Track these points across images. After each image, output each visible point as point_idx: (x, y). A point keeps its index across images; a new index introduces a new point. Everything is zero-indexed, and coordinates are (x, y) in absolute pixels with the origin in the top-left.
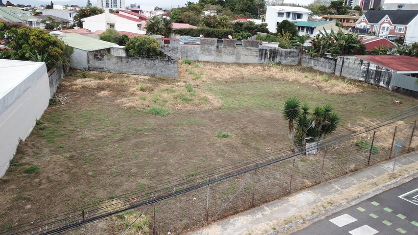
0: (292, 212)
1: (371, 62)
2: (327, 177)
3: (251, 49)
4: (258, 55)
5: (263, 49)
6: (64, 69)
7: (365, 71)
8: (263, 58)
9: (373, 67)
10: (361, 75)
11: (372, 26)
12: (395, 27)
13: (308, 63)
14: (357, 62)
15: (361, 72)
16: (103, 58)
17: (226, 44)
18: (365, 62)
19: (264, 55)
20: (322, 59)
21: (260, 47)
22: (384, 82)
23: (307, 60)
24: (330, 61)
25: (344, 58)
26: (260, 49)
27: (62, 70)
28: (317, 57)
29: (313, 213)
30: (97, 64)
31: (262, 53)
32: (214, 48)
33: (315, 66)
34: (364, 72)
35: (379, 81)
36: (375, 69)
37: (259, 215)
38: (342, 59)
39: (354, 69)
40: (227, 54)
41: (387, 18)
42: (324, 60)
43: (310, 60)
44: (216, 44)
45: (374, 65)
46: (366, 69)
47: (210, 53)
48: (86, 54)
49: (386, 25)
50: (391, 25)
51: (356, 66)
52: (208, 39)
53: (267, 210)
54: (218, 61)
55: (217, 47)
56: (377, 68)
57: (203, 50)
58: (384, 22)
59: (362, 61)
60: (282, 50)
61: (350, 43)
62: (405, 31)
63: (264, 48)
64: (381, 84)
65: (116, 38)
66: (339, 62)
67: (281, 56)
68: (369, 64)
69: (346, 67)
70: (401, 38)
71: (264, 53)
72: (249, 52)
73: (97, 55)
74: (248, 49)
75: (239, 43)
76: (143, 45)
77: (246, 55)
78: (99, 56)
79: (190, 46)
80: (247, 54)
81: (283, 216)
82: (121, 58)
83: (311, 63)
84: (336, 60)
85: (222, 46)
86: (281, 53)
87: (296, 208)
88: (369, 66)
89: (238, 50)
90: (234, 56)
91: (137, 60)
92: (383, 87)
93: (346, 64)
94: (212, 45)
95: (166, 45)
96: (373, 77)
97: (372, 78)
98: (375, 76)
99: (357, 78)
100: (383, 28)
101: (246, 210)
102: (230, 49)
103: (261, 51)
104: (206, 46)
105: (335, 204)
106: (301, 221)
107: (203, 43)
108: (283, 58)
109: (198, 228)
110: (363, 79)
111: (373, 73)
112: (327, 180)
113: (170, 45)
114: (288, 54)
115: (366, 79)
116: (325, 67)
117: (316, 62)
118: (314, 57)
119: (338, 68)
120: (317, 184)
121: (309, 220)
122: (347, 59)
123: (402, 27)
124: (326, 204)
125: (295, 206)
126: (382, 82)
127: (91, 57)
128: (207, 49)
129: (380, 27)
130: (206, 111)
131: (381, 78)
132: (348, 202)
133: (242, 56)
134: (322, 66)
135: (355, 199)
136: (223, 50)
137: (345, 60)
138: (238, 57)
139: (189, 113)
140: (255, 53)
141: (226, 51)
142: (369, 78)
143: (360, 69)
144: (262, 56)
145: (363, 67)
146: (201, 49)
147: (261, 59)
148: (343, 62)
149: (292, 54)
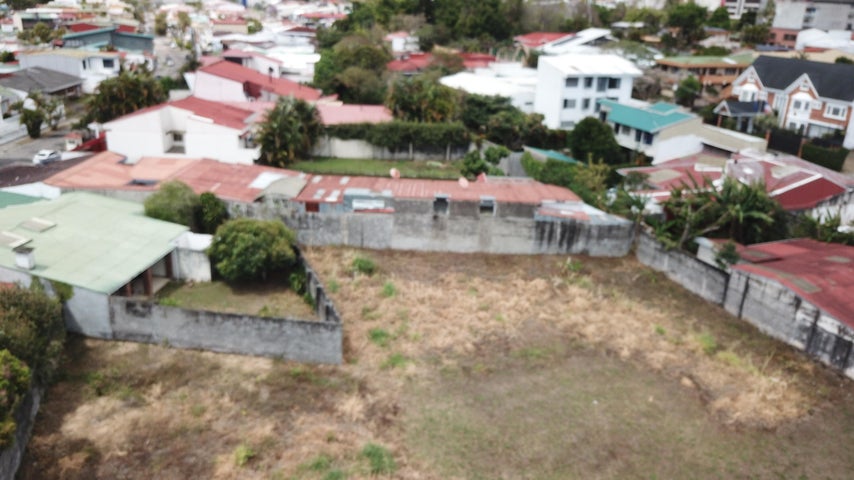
1: (821, 309)
3: (515, 223)
4: (533, 234)
5: (544, 223)
7: (806, 328)
8: (545, 242)
9: (829, 325)
10: (795, 332)
11: (771, 95)
12: (824, 104)
13: (654, 258)
14: (786, 299)
15: (796, 325)
16: (150, 312)
17: (455, 210)
18: (806, 305)
19: (546, 235)
20: (690, 262)
21: (538, 217)
23: (651, 251)
24: (711, 272)
25: (748, 278)
26: (538, 222)
28: (677, 251)
30: (135, 325)
31: (543, 230)
32: (426, 219)
33: (673, 271)
34: (803, 329)
35: (847, 365)
36: (835, 331)
38: (744, 279)
39: (775, 312)
40: (458, 233)
41: (806, 81)
43: (658, 255)
44: (432, 210)
45: (831, 321)
46: (808, 324)
47: (417, 231)
49: (803, 97)
50: (814, 97)
51: (782, 306)
54: (437, 249)
55: (435, 218)
56: (841, 330)
57: (401, 224)
58: (797, 90)
59: (798, 300)
60: (592, 222)
62: (848, 117)
63: (549, 219)
65: (187, 207)
66: (737, 283)
67: (589, 237)
68: (817, 316)
69: (755, 301)
70: (838, 132)
71: (547, 230)
72: (512, 228)
74: (508, 222)
76: (253, 253)
77: (503, 236)
79: (369, 217)
80: (506, 232)
83: (661, 262)
84: (727, 277)
85: (445, 215)
86: (589, 231)
88: (817, 318)
89: (485, 222)
90: (476, 238)
93: (754, 293)
94: (422, 213)
95: (310, 214)
96: (829, 348)
97: (824, 351)
98: (835, 349)
99: (783, 337)
100: (798, 104)
102: (466, 222)
103: (541, 226)
104: (409, 216)
107: (400, 208)
108: (593, 241)
110: (799, 345)
111: (828, 339)
113: (320, 214)
114: (605, 233)
115: (809, 346)
116: (700, 283)
117: (675, 264)
118: (670, 250)
119: (734, 297)
122: (759, 282)
123: (841, 105)
128: (411, 223)
129: (790, 100)
133: (494, 239)
134: (690, 278)
137: (753, 284)
138: (484, 241)
140: (525, 231)
141: (457, 227)
142: (817, 348)
143: (794, 319)
144: (541, 238)
145: (800, 315)
146: (396, 222)
147: (541, 244)
148: (747, 287)
149: (614, 232)
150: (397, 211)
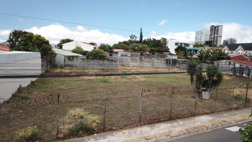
0: (198, 124)
1: (236, 63)
2: (219, 110)
4: (165, 63)
5: (168, 59)
6: (50, 63)
7: (233, 69)
9: (237, 65)
11: (232, 52)
14: (227, 63)
16: (73, 59)
17: (146, 56)
18: (232, 63)
19: (168, 63)
21: (166, 58)
22: (246, 74)
24: (210, 64)
25: (218, 62)
26: (166, 59)
27: (49, 63)
28: (201, 63)
29: (213, 125)
30: (70, 63)
31: (168, 62)
32: (138, 58)
35: (243, 73)
36: (239, 66)
37: (175, 124)
38: (217, 63)
39: (225, 68)
40: (146, 62)
42: (206, 64)
44: (140, 56)
45: (238, 64)
46: (233, 67)
47: (136, 61)
48: (63, 57)
49: (240, 51)
51: (227, 66)
52: (135, 53)
53: (181, 122)
54: (141, 66)
55: (140, 58)
56: (240, 65)
57: (132, 59)
59: (230, 63)
60: (180, 60)
61: (221, 55)
64: (244, 75)
65: (82, 52)
68: (235, 64)
69: (220, 67)
71: (169, 61)
72: (160, 61)
73: (70, 58)
74: (159, 59)
75: (153, 56)
76: (98, 54)
78: (71, 58)
79: (124, 57)
80: (158, 62)
81: (192, 126)
82: (84, 59)
84: (213, 64)
85: (143, 57)
86: (179, 62)
87: (200, 123)
88: (235, 65)
89: (153, 59)
90: (151, 63)
91: (94, 60)
92: (246, 77)
93: (220, 65)
94: (137, 57)
95: (110, 57)
97: (237, 72)
98: (240, 71)
99: (228, 73)
101: (166, 121)
102: (148, 59)
103: (167, 60)
104: (134, 58)
105: (228, 122)
106: (205, 128)
107: (132, 56)
108: (180, 65)
109: (134, 127)
110: (232, 74)
111: (238, 69)
112: (218, 111)
113: (112, 57)
114: (183, 62)
115: (234, 73)
118: (199, 63)
120: (212, 113)
121: (211, 128)
122: (221, 62)
123: (251, 52)
124: (221, 122)
125: (200, 122)
126: (245, 74)
127: (66, 59)
129: (237, 53)
130: (135, 82)
131: (244, 72)
132: (236, 122)
133: (155, 63)
135: (240, 121)
136: (144, 59)
138: (153, 64)
139: (125, 82)
140: (163, 62)
141: (146, 60)
142: (236, 72)
143: (230, 68)
144: (167, 64)
145: (231, 66)
146: (131, 59)
147: (167, 66)
148: (218, 64)
149: (186, 62)
150: (131, 56)
